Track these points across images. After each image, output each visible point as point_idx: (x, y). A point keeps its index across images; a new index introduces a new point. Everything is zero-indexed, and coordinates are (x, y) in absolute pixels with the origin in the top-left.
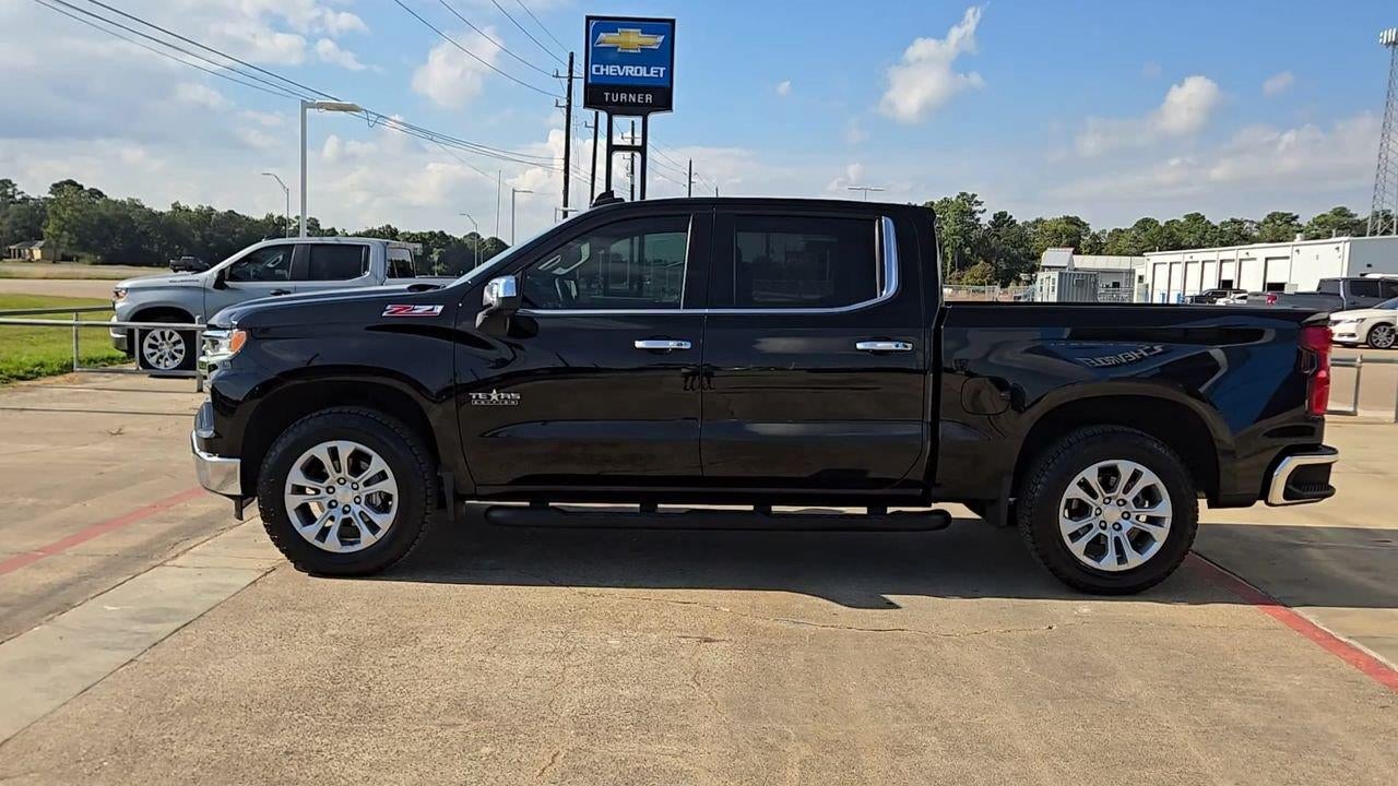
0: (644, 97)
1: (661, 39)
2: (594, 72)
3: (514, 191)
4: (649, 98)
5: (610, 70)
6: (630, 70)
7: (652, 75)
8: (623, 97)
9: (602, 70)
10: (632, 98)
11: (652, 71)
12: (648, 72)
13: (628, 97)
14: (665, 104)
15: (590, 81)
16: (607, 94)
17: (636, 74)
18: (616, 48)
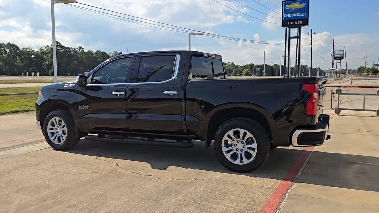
0: (300, 22)
1: (305, 4)
2: (285, 17)
3: (265, 52)
4: (301, 22)
5: (289, 15)
6: (295, 15)
7: (302, 15)
8: (293, 23)
9: (287, 16)
10: (296, 23)
11: (302, 14)
12: (301, 15)
13: (295, 23)
14: (307, 24)
15: (283, 19)
16: (288, 22)
17: (297, 16)
18: (291, 9)
